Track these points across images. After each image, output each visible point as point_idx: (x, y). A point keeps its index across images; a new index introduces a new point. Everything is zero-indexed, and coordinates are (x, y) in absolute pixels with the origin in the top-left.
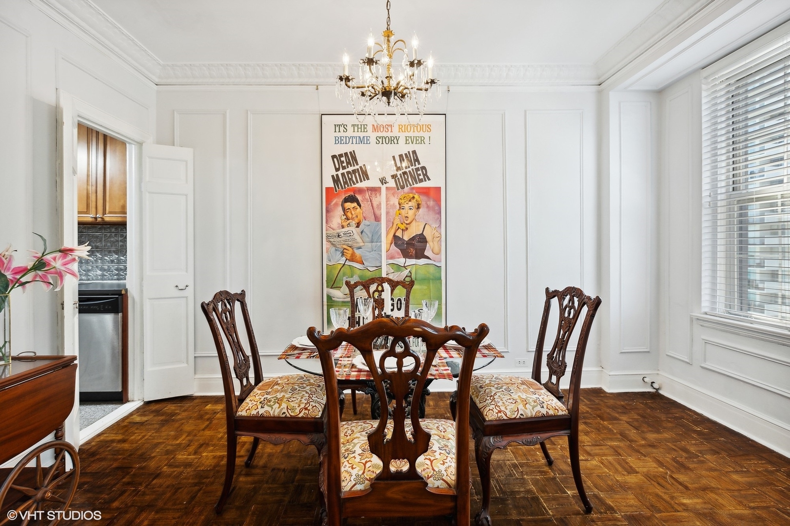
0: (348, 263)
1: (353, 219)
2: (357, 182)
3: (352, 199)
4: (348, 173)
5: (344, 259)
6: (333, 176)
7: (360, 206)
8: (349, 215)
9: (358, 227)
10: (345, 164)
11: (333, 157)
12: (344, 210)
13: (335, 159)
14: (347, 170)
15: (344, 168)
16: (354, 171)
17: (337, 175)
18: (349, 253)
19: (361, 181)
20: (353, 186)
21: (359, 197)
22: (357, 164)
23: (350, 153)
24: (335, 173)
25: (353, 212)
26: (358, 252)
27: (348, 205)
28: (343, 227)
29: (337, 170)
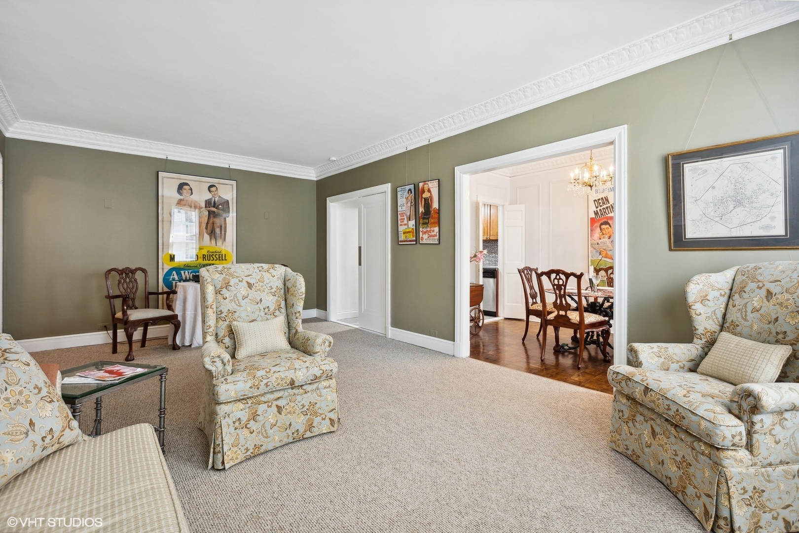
0: (603, 259)
1: (606, 234)
2: (609, 213)
3: (606, 223)
4: (603, 209)
5: (601, 256)
6: (594, 211)
7: (611, 227)
8: (604, 232)
9: (609, 238)
10: (601, 204)
11: (595, 201)
12: (601, 229)
13: (596, 202)
14: (603, 207)
15: (601, 206)
16: (607, 208)
17: (597, 211)
18: (604, 254)
19: (611, 213)
20: (606, 216)
21: (610, 222)
22: (609, 203)
23: (605, 197)
24: (595, 210)
25: (606, 231)
26: (609, 253)
27: (603, 227)
28: (600, 239)
29: (597, 208)
